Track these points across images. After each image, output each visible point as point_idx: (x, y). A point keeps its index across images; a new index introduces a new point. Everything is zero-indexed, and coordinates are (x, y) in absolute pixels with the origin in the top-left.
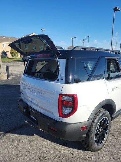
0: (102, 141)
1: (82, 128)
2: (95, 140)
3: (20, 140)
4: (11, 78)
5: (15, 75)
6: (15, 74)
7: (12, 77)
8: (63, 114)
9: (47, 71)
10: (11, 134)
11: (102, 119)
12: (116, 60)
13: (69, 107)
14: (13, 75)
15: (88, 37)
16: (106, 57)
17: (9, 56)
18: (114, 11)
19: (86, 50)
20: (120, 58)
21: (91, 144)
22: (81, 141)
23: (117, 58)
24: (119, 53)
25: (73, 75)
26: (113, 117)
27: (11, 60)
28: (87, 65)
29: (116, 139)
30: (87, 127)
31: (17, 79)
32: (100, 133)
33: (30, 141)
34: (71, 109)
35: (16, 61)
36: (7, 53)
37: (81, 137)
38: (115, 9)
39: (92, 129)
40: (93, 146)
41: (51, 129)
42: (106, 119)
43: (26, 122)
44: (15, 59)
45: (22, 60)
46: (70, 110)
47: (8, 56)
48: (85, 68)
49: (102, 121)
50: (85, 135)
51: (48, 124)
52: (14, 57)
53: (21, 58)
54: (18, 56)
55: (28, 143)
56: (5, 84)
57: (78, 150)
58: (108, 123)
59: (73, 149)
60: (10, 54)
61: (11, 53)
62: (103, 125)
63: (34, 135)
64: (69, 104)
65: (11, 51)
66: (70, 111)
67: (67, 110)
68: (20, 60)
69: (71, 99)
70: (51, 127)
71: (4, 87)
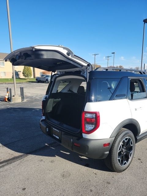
0: (126, 161)
1: (105, 145)
2: (118, 159)
3: (42, 160)
4: (25, 100)
5: (30, 98)
6: (29, 96)
7: (27, 99)
8: (86, 131)
9: (69, 92)
10: (32, 155)
11: (125, 138)
12: (141, 80)
13: (92, 124)
14: (27, 97)
15: (114, 53)
16: (129, 77)
17: (21, 76)
18: (145, 24)
19: (108, 70)
20: (144, 78)
21: (114, 163)
22: (103, 159)
23: (141, 78)
24: (144, 73)
25: (95, 96)
26: (138, 138)
27: (24, 81)
28: (111, 85)
29: (142, 162)
30: (109, 144)
31: (32, 102)
32: (124, 153)
33: (52, 162)
34: (94, 126)
35: (29, 82)
36: (19, 73)
37: (103, 154)
38: (146, 21)
39: (115, 147)
40: (116, 165)
41: (74, 145)
42: (129, 140)
43: (46, 144)
44: (28, 80)
45: (36, 81)
46: (92, 126)
47: (19, 76)
48: (109, 88)
49: (126, 141)
50: (108, 152)
51: (72, 141)
52: (27, 78)
53: (35, 79)
54: (31, 76)
55: (50, 163)
56: (20, 107)
57: (101, 171)
58: (132, 144)
59: (96, 170)
60: (22, 75)
61: (23, 73)
62: (126, 145)
63: (55, 156)
64: (91, 121)
65: (24, 71)
66: (93, 128)
67: (90, 126)
68: (34, 81)
69: (94, 116)
70: (75, 143)
71: (19, 110)
